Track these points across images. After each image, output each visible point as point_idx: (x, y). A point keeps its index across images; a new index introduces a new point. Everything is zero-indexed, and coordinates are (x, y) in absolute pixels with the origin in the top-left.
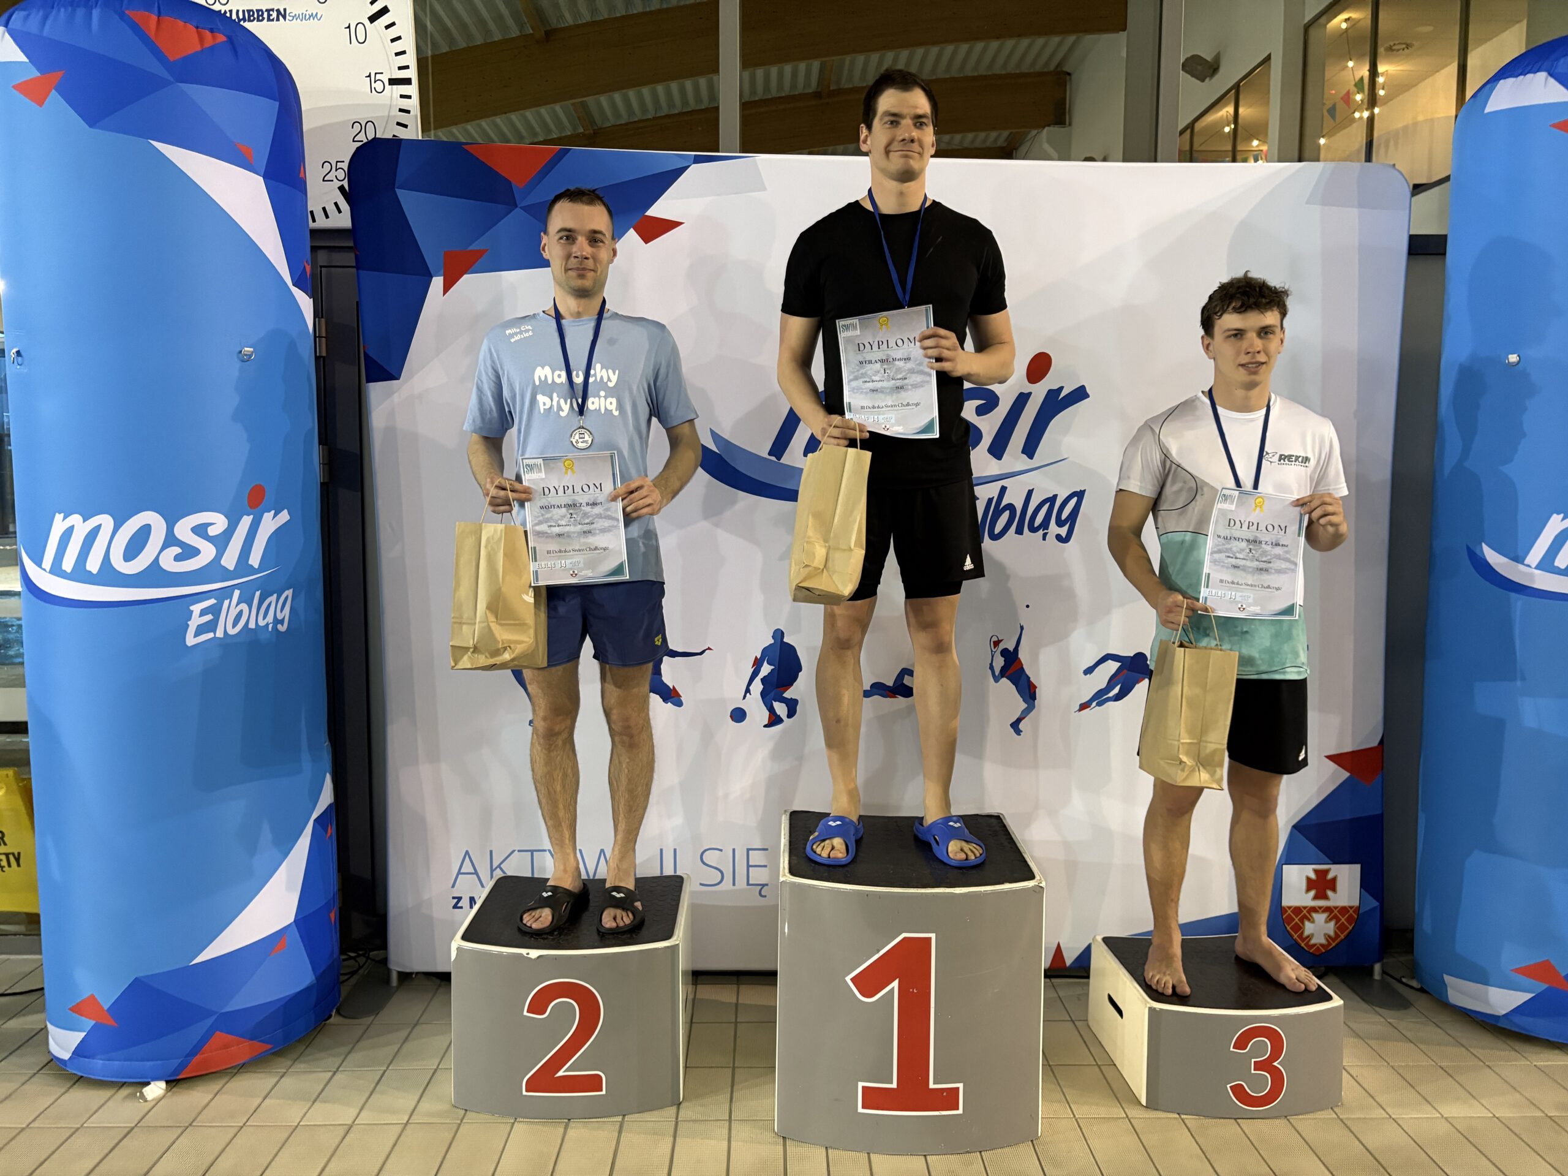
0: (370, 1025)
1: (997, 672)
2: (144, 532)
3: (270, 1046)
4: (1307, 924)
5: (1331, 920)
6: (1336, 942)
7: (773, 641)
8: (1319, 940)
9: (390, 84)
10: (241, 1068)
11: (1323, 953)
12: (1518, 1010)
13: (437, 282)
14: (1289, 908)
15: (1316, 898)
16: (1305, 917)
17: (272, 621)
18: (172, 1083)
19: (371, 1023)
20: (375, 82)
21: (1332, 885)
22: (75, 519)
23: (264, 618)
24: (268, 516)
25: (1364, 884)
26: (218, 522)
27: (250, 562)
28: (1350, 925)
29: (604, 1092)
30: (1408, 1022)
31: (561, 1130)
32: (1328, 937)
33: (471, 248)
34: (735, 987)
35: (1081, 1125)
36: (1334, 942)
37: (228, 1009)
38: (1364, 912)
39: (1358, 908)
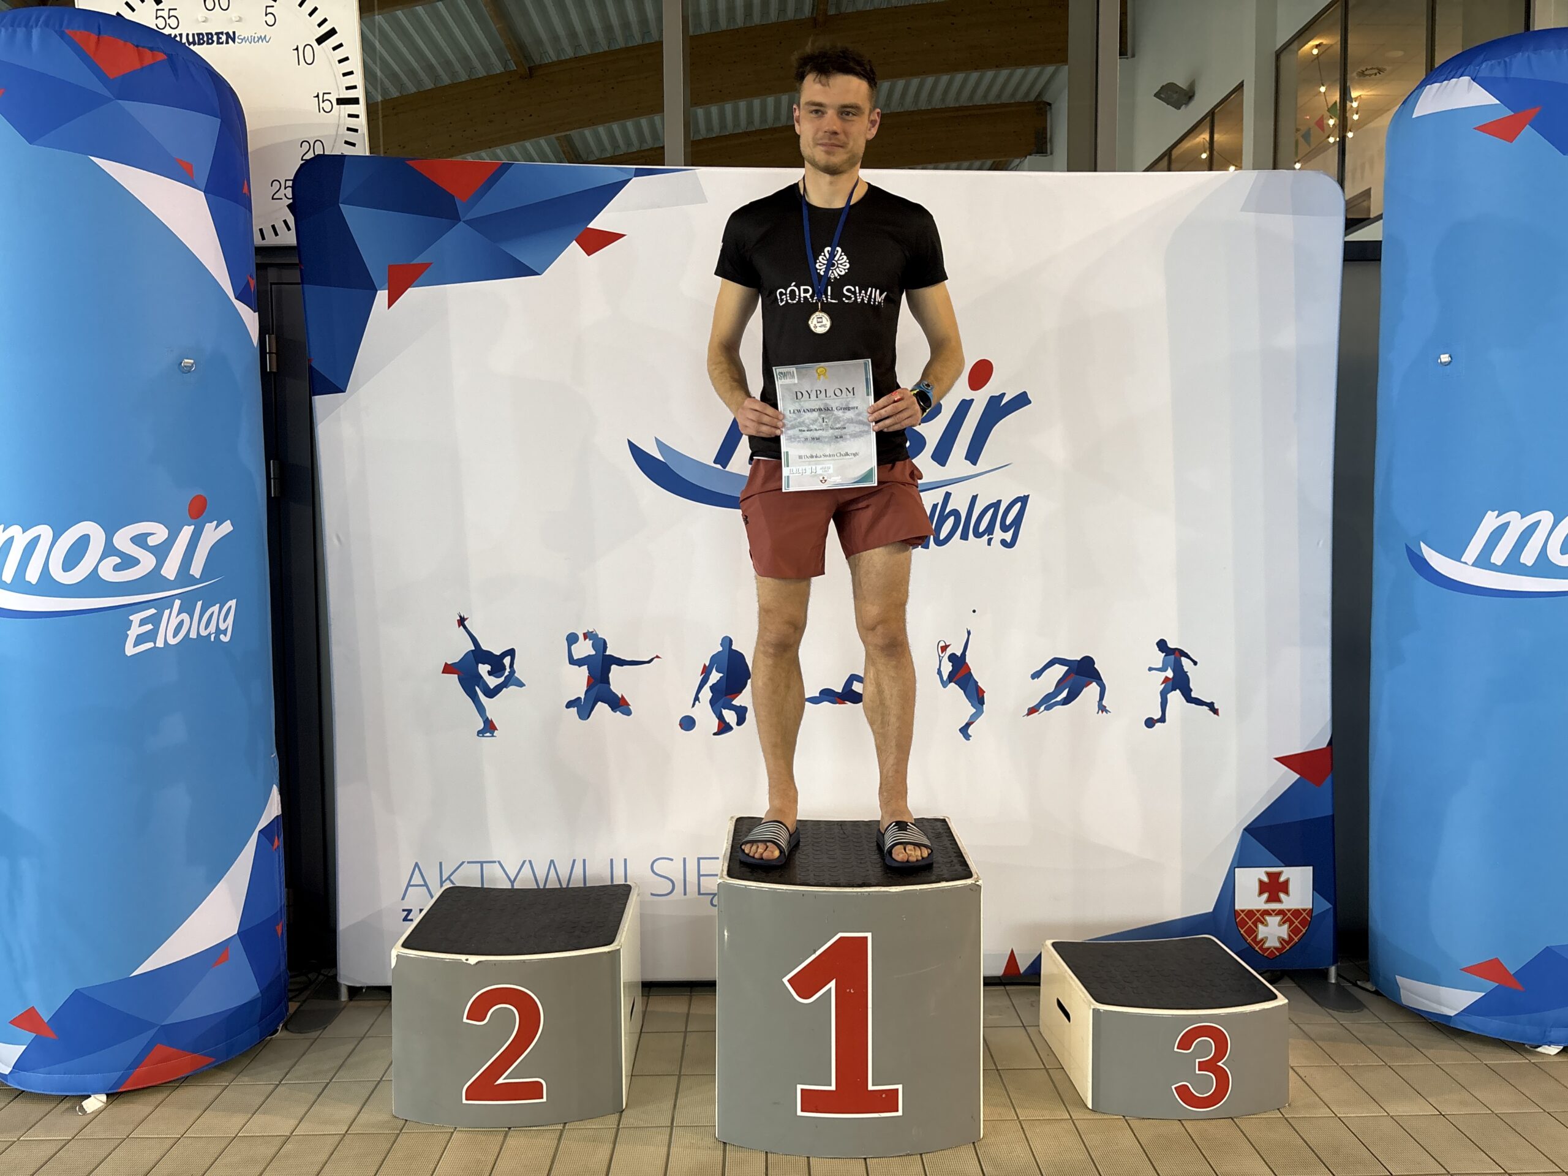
0: (316, 1039)
1: (945, 677)
2: (83, 543)
3: (214, 1060)
4: (1260, 926)
5: (1284, 923)
6: (1290, 945)
7: (721, 649)
8: (1272, 943)
9: (338, 104)
10: (183, 1081)
11: (1278, 956)
12: (1469, 1010)
13: (382, 296)
14: (1243, 911)
15: (1268, 901)
16: (1259, 920)
17: (213, 631)
18: (113, 1096)
19: (318, 1037)
20: (323, 102)
21: (1285, 887)
22: (15, 530)
23: (207, 627)
24: (209, 527)
25: (1318, 886)
26: (159, 533)
27: (191, 573)
28: (1304, 928)
29: (544, 1100)
30: (1361, 1023)
31: (501, 1138)
32: (1281, 940)
33: (415, 262)
34: (685, 999)
35: (1024, 1126)
36: (1288, 945)
37: (169, 1021)
38: (1317, 915)
39: (1312, 909)
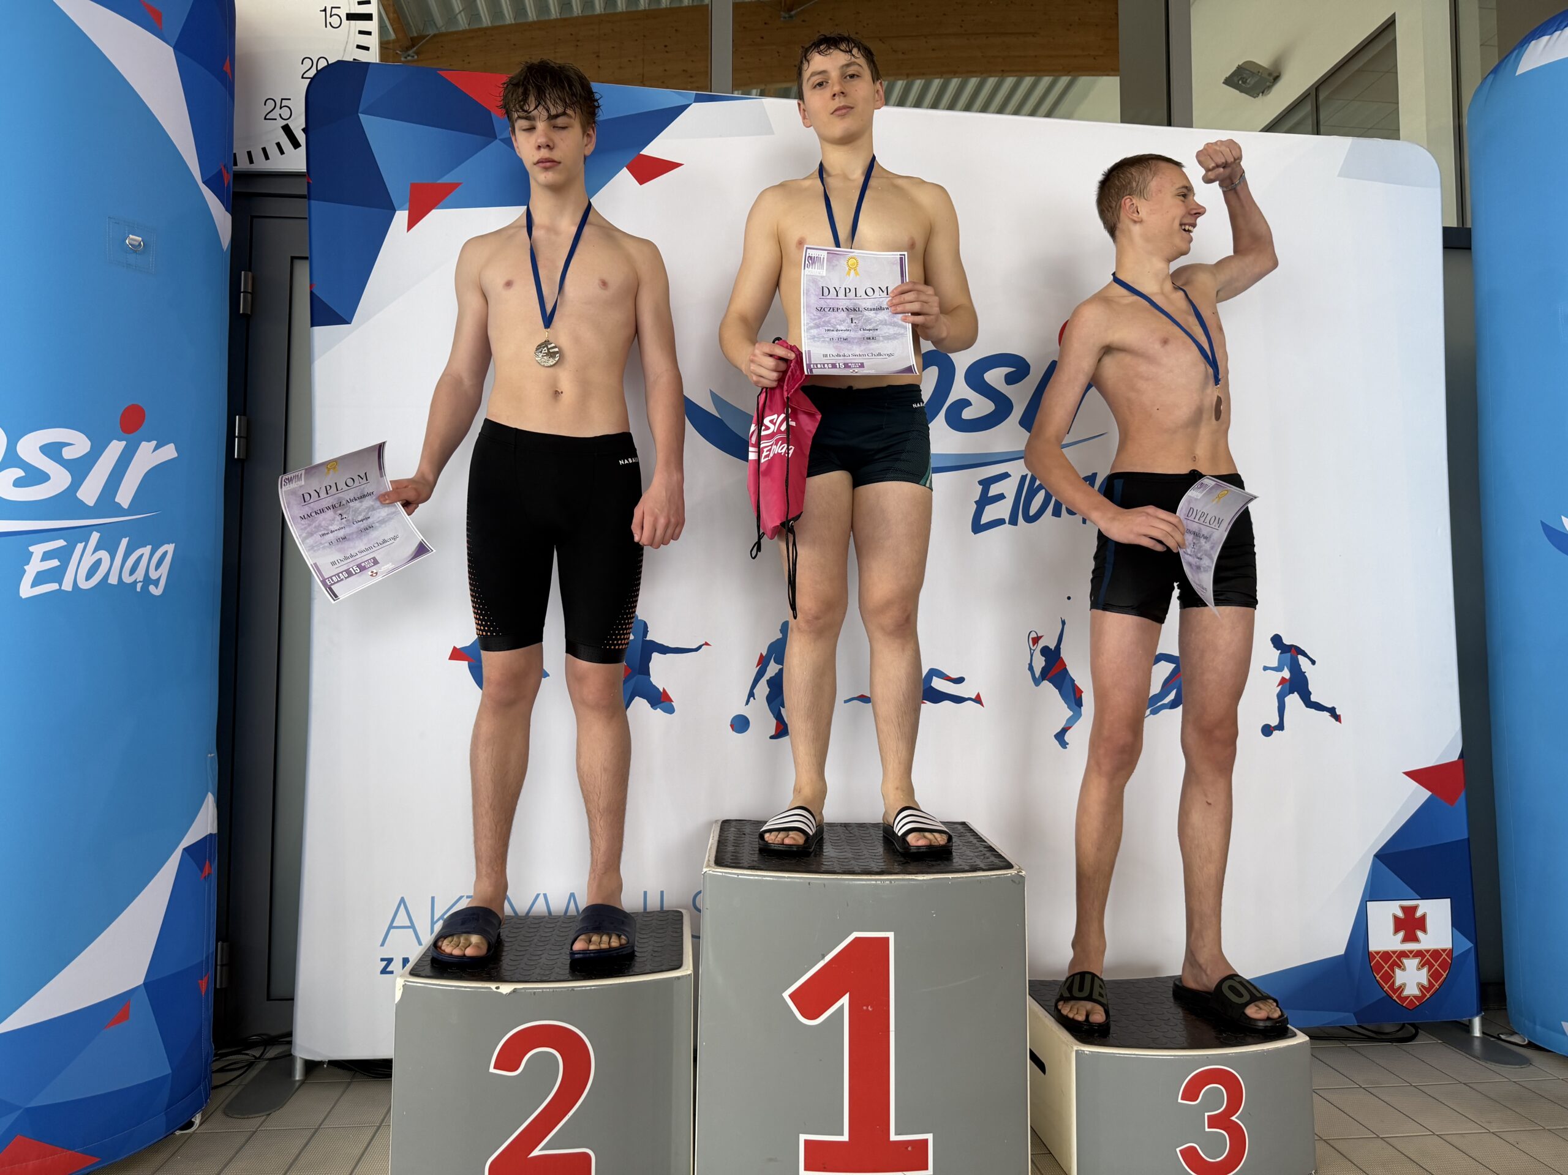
0: (256, 1129)
1: (1038, 674)
4: (1397, 971)
5: (1423, 966)
6: (1430, 993)
7: (780, 636)
8: (1412, 990)
9: (348, 19)
13: (401, 217)
14: (1377, 953)
15: (1405, 940)
16: (1395, 964)
20: (331, 16)
21: (1421, 924)
25: (1456, 923)
28: (1445, 972)
32: (1421, 987)
33: (442, 180)
38: (1457, 956)
39: (1451, 951)
